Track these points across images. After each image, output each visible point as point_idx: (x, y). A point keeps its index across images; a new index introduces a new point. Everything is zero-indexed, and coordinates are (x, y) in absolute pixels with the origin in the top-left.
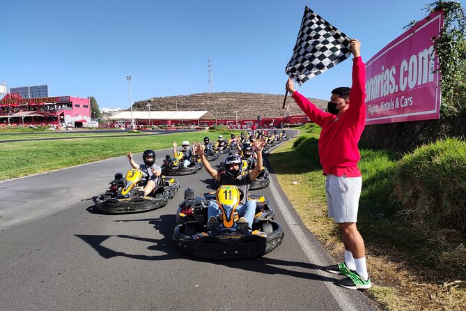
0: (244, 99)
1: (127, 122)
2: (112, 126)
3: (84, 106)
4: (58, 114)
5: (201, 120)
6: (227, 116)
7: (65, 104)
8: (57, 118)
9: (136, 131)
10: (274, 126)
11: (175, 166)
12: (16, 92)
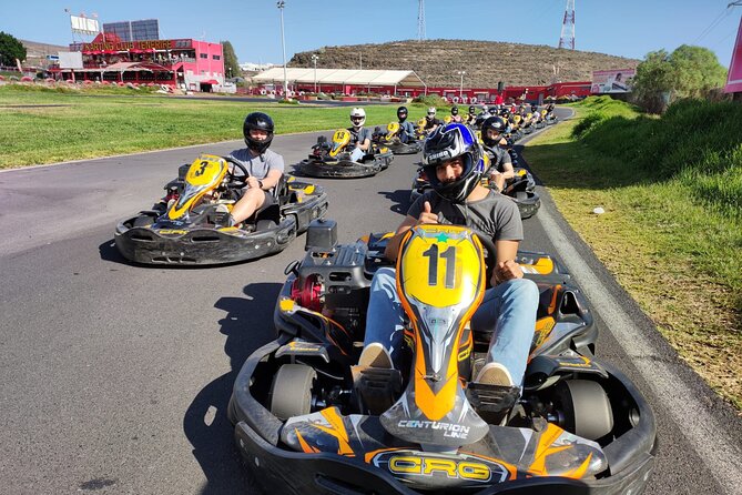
0: (477, 52)
1: (278, 86)
2: (257, 92)
3: (214, 57)
4: (175, 68)
5: (400, 86)
6: (444, 83)
7: (185, 52)
8: (172, 75)
9: (291, 100)
10: (526, 101)
11: (332, 160)
12: (112, 30)
